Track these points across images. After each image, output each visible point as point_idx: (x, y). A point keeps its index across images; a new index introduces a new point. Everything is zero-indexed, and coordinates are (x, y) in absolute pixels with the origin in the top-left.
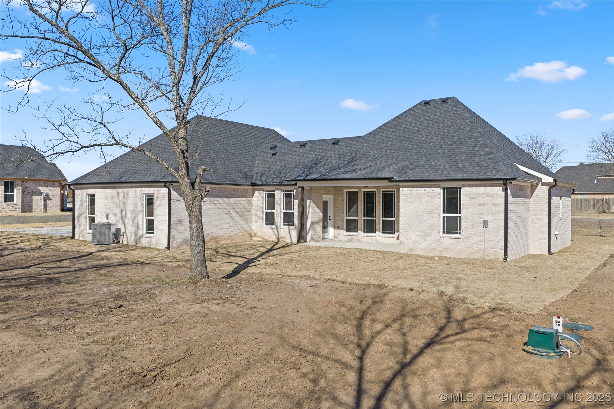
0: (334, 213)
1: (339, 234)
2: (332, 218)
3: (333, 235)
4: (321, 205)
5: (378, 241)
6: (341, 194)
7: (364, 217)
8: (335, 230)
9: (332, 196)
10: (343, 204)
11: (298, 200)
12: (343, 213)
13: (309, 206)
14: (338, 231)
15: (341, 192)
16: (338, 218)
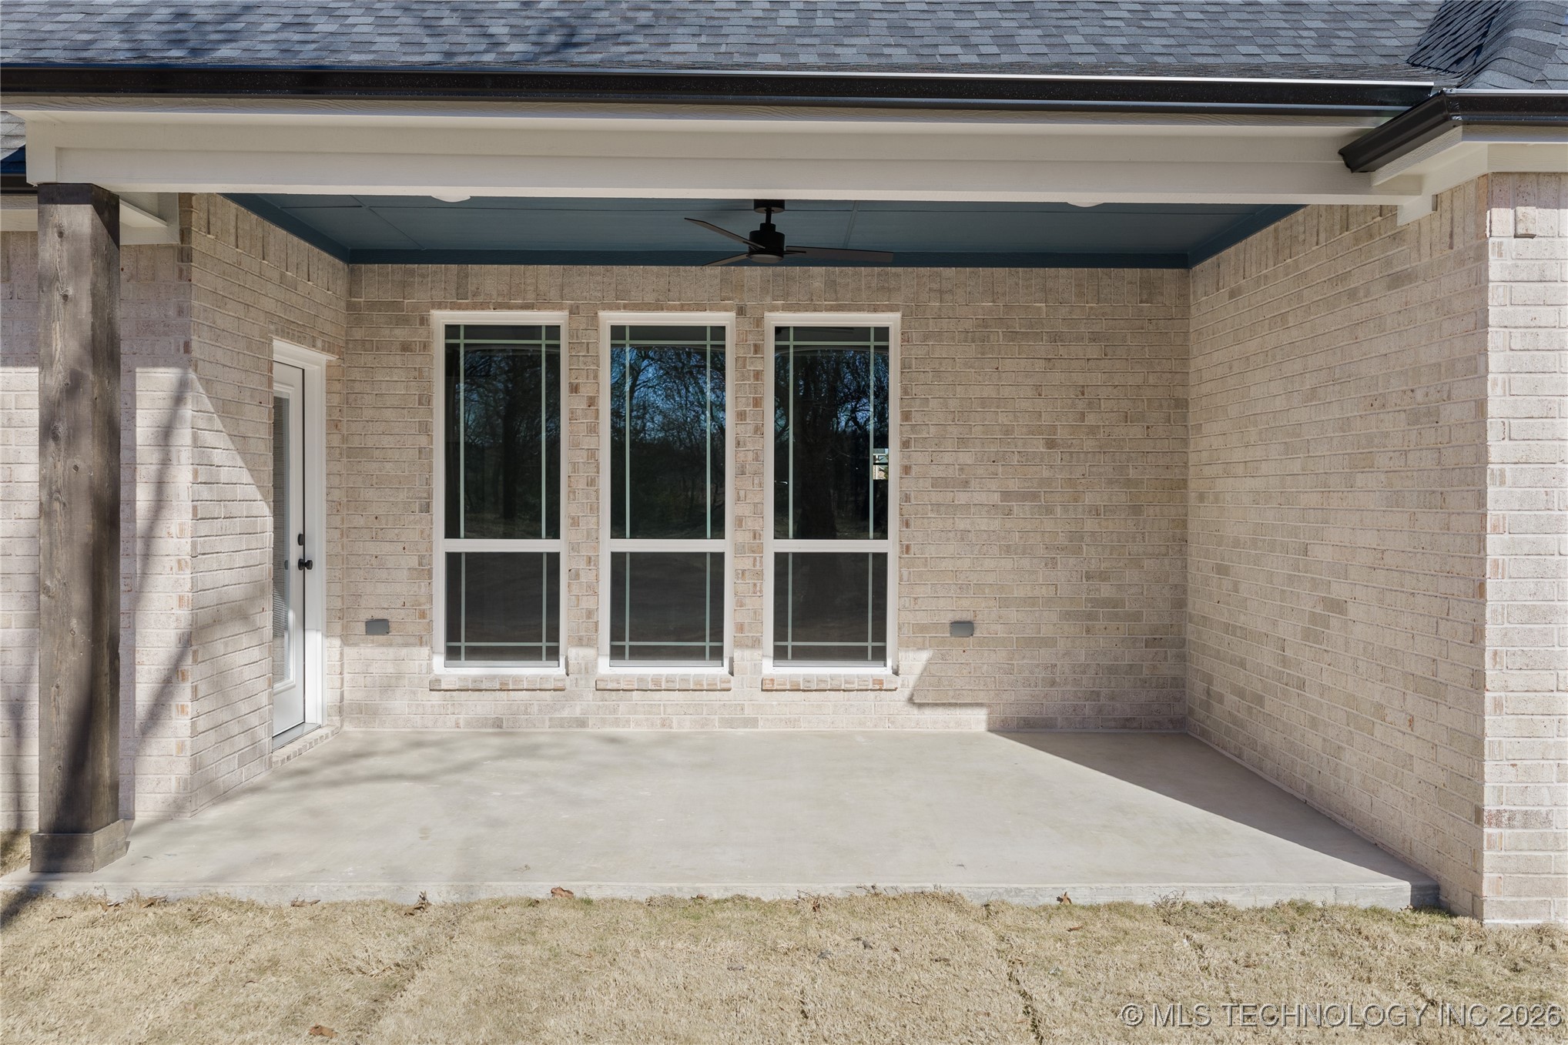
0: (334, 507)
1: (388, 686)
2: (317, 550)
3: (332, 697)
4: (260, 420)
5: (753, 722)
6: (406, 347)
7: (617, 531)
8: (351, 652)
9: (324, 358)
10: (425, 429)
11: (45, 364)
12: (427, 508)
13: (166, 433)
14: (376, 655)
15: (401, 334)
16: (373, 548)
